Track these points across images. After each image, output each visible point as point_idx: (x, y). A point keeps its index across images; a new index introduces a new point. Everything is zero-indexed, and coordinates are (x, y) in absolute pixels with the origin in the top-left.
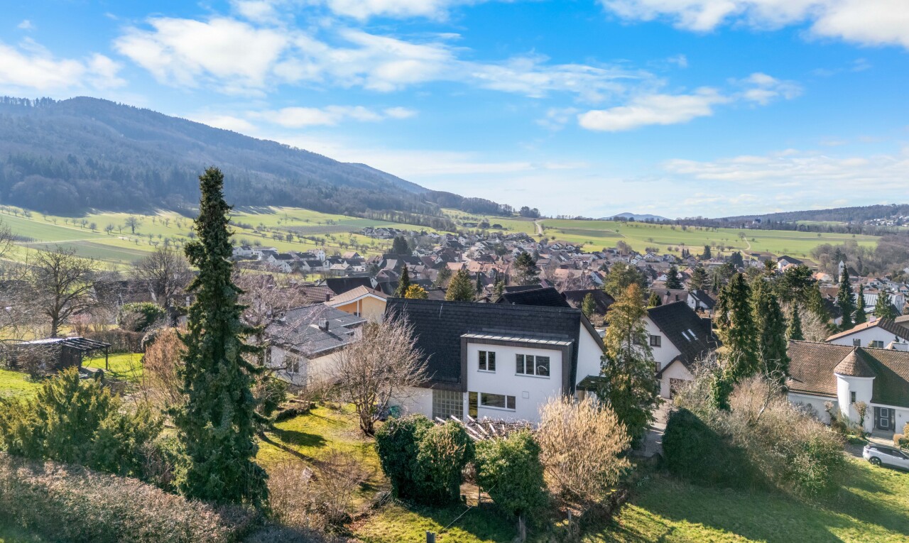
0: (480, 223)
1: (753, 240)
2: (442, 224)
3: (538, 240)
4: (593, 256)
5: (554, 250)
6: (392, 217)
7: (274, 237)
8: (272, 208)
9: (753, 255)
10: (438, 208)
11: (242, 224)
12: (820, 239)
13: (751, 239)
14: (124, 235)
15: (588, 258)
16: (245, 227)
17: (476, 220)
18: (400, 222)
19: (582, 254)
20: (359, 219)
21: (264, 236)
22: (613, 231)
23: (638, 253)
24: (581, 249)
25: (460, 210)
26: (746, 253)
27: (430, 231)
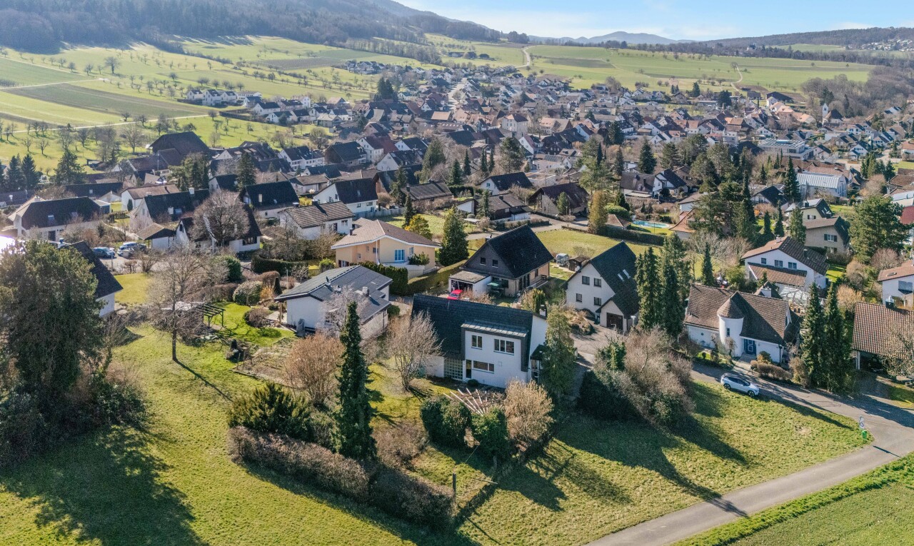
0: (466, 52)
1: (746, 70)
2: (427, 56)
3: (526, 74)
4: (582, 95)
5: (542, 88)
6: (375, 47)
7: (256, 75)
8: (250, 38)
9: (743, 89)
10: (421, 34)
11: (221, 58)
12: (813, 68)
13: (743, 69)
14: (104, 76)
15: (575, 98)
16: (224, 62)
17: (462, 48)
18: (383, 52)
19: (571, 92)
20: (340, 49)
21: (245, 74)
22: (603, 60)
23: (627, 90)
24: (570, 85)
25: (445, 35)
26: (738, 87)
27: (416, 64)
